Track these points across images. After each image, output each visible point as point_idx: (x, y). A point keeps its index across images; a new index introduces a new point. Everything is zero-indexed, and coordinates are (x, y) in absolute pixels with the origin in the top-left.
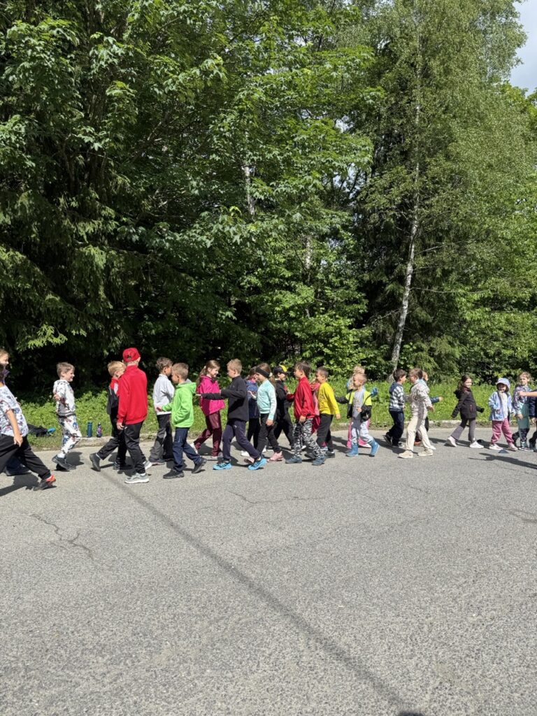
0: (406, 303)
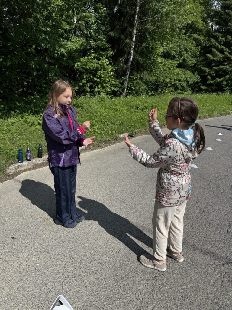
0: (132, 52)
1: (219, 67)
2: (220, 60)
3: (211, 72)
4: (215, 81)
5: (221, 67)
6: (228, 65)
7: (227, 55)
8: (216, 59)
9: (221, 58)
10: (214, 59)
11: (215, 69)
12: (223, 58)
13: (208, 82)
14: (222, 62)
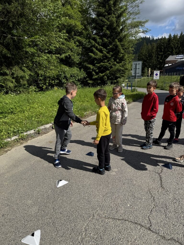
1: (100, 64)
2: (100, 58)
3: (95, 69)
4: (99, 76)
5: (102, 64)
6: (107, 62)
7: (105, 54)
8: (97, 57)
9: (101, 57)
10: (96, 57)
11: (98, 66)
12: (103, 56)
13: (94, 77)
14: (102, 60)
